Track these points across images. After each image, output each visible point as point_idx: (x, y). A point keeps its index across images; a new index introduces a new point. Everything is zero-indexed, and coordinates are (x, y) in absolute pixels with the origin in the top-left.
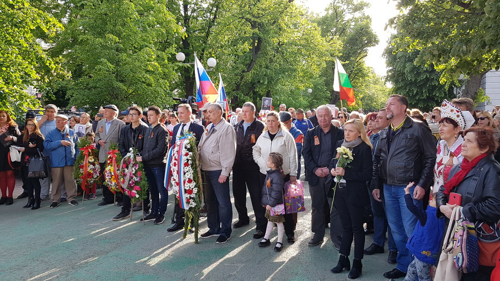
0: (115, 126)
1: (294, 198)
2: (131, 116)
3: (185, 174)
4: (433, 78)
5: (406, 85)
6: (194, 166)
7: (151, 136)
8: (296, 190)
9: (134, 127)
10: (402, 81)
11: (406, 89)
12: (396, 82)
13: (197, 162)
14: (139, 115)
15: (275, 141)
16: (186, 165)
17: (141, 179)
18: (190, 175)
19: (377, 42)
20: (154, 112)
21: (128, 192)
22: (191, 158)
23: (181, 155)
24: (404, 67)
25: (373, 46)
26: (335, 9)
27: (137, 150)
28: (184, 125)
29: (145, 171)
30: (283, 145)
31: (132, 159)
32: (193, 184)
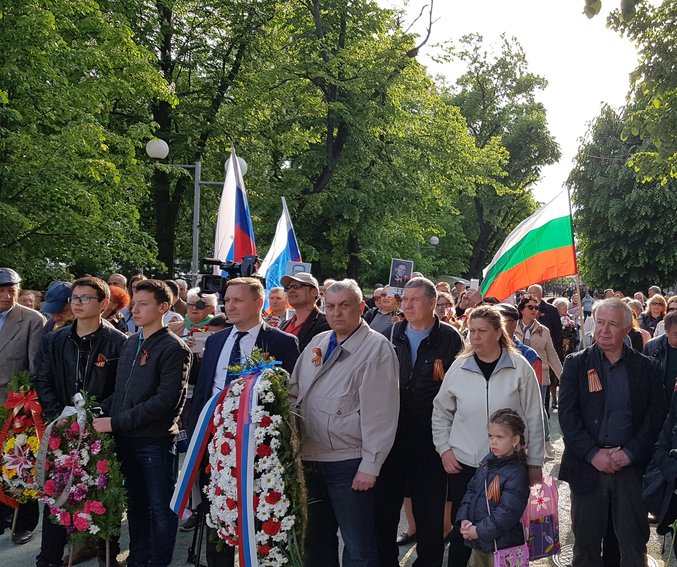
0: (18, 327)
1: (537, 521)
2: (77, 301)
3: (257, 476)
4: (657, 231)
5: (609, 241)
6: (288, 453)
7: (140, 359)
8: (540, 501)
9: (83, 332)
10: (602, 232)
11: (608, 247)
12: (592, 234)
13: (295, 442)
14: (100, 301)
15: (494, 379)
16: (264, 450)
17: (107, 481)
18: (274, 480)
19: (556, 156)
20: (152, 294)
21: (63, 516)
22: (277, 433)
23: (245, 422)
24: (607, 208)
25: (550, 163)
26: (481, 84)
27: (93, 398)
28: (241, 335)
29: (119, 458)
30: (514, 392)
31: (82, 426)
32: (281, 507)
